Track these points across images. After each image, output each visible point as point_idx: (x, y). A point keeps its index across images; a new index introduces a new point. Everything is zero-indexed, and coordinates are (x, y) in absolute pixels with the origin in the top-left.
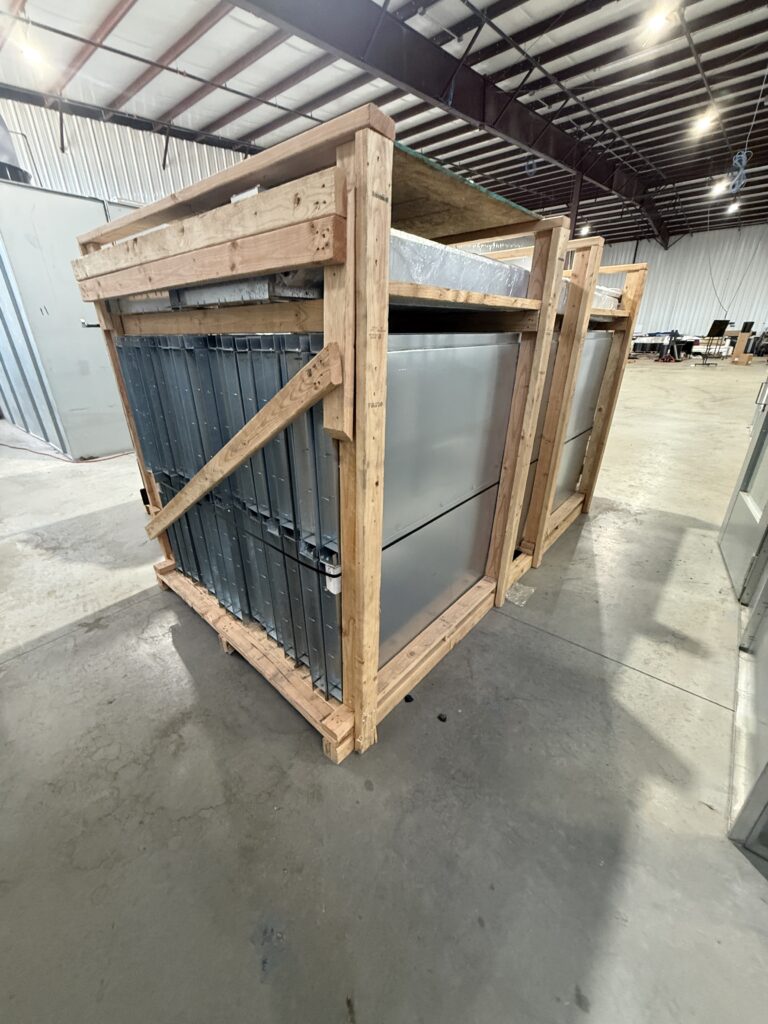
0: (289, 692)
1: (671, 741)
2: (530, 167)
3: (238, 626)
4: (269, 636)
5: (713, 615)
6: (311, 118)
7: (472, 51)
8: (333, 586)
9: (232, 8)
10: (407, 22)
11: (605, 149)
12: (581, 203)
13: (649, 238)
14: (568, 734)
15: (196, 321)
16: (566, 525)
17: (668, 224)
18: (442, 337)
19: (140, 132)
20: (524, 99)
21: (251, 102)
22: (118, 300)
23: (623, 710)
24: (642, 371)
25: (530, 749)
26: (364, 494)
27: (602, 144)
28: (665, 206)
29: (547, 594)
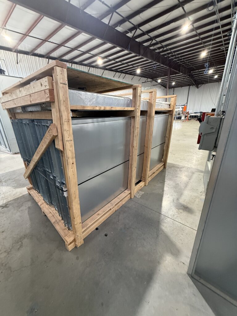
0: (58, 228)
1: (176, 241)
2: (154, 66)
3: (47, 206)
4: (56, 210)
5: (197, 200)
6: (90, 54)
7: (134, 36)
8: (65, 194)
9: (65, 25)
10: (115, 28)
11: (176, 61)
12: (171, 76)
13: (193, 85)
14: (144, 240)
15: (30, 115)
16: (158, 172)
17: (198, 81)
18: (100, 119)
19: (41, 58)
20: (152, 48)
21: (72, 50)
22: (13, 109)
23: (163, 231)
24: (191, 124)
25: (131, 245)
26: (68, 167)
27: (176, 60)
28: (196, 76)
29: (148, 194)
